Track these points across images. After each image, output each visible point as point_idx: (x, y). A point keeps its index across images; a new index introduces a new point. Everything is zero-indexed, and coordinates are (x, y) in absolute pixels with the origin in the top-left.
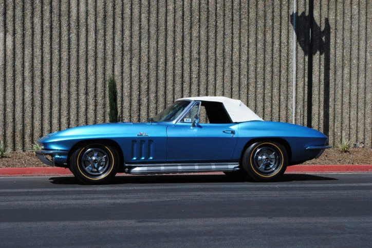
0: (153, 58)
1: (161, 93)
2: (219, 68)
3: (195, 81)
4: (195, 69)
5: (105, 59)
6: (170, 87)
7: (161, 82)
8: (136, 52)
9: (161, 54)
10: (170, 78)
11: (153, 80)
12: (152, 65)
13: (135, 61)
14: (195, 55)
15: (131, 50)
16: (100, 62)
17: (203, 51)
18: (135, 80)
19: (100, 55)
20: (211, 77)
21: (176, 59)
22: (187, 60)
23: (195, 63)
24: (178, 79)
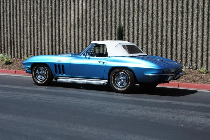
0: (155, 12)
1: (159, 33)
2: (195, 17)
3: (180, 25)
4: (180, 18)
5: (129, 13)
6: (164, 30)
7: (160, 26)
8: (145, 8)
9: (160, 9)
10: (165, 24)
11: (155, 25)
12: (155, 16)
13: (145, 14)
14: (180, 9)
15: (143, 7)
16: (126, 15)
17: (185, 5)
18: (145, 25)
19: (127, 11)
20: (190, 23)
21: (169, 12)
22: (175, 12)
23: (180, 14)
24: (169, 25)
